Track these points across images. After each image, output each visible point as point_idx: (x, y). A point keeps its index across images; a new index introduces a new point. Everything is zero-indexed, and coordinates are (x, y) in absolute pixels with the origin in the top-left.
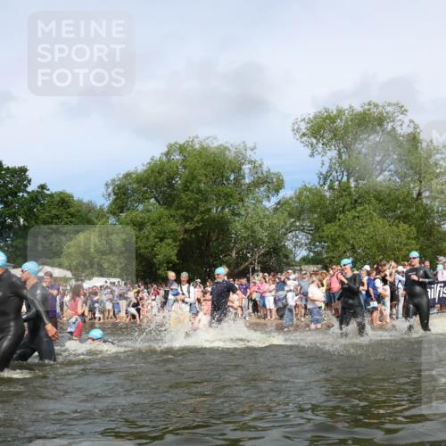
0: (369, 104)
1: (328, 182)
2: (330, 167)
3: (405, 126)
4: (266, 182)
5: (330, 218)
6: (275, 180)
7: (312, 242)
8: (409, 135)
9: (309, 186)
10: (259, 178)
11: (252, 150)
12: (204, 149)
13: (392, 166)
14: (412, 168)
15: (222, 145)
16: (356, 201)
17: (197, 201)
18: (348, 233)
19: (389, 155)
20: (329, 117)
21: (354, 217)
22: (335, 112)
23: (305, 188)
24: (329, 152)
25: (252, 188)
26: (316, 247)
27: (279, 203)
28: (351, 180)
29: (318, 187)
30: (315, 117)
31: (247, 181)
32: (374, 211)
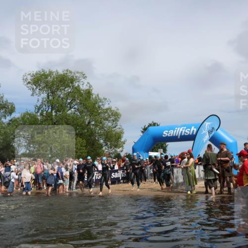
0: (67, 71)
1: (40, 111)
2: (42, 103)
3: (85, 85)
4: (4, 107)
6: (10, 107)
8: (86, 90)
9: (29, 112)
10: (1, 104)
13: (76, 106)
14: (86, 108)
16: (55, 123)
19: (75, 100)
20: (44, 75)
22: (48, 73)
23: (27, 113)
24: (42, 94)
27: (11, 120)
28: (53, 112)
29: (34, 113)
30: (37, 74)
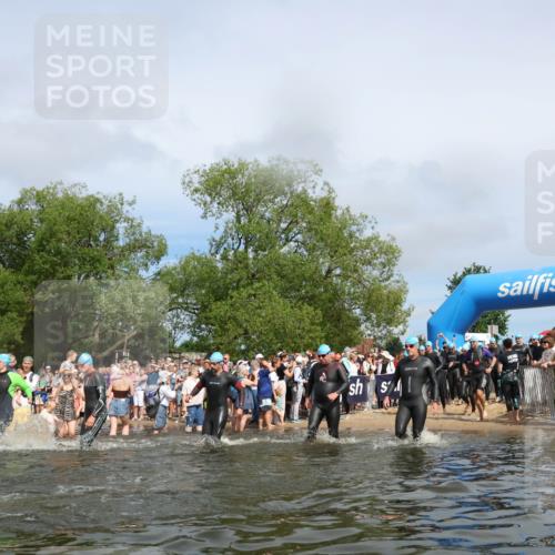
0: (278, 159)
1: (222, 251)
2: (226, 231)
3: (318, 189)
4: (144, 246)
5: (220, 295)
6: (155, 244)
7: (197, 324)
8: (322, 199)
9: (197, 254)
10: (136, 240)
11: (130, 204)
12: (69, 199)
13: (299, 237)
14: (322, 239)
15: (92, 196)
16: (253, 276)
17: (54, 265)
18: (241, 315)
19: (297, 222)
20: (228, 171)
21: (250, 296)
22: (236, 166)
23: (194, 257)
24: (225, 214)
25: (126, 253)
26: (202, 330)
27: (159, 274)
28: (250, 250)
29: (209, 256)
30: (212, 170)
31: (121, 243)
32: (274, 288)
